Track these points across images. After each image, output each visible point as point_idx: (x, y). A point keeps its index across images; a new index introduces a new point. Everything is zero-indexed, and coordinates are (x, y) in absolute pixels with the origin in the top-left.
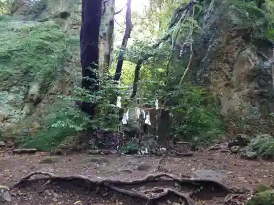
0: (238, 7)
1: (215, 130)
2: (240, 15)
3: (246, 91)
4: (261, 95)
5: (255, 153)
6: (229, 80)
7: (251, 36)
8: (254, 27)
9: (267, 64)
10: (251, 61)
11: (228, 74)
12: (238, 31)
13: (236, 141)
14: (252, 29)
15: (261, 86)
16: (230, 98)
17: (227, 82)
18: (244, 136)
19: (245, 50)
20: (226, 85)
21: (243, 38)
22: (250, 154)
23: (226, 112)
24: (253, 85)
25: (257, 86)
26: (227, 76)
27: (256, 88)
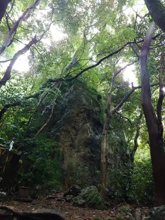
0: (87, 95)
1: (55, 181)
2: (88, 100)
3: (82, 153)
4: (91, 158)
5: (84, 201)
6: (73, 142)
7: (92, 115)
8: (94, 110)
9: (98, 137)
10: (89, 132)
11: (73, 137)
12: (85, 109)
13: (71, 190)
14: (93, 112)
15: (92, 152)
16: (71, 156)
17: (72, 143)
18: (77, 187)
19: (87, 123)
20: (71, 145)
21: (87, 115)
22: (81, 201)
23: (66, 166)
24: (88, 150)
25: (90, 151)
26: (72, 139)
27: (89, 153)
